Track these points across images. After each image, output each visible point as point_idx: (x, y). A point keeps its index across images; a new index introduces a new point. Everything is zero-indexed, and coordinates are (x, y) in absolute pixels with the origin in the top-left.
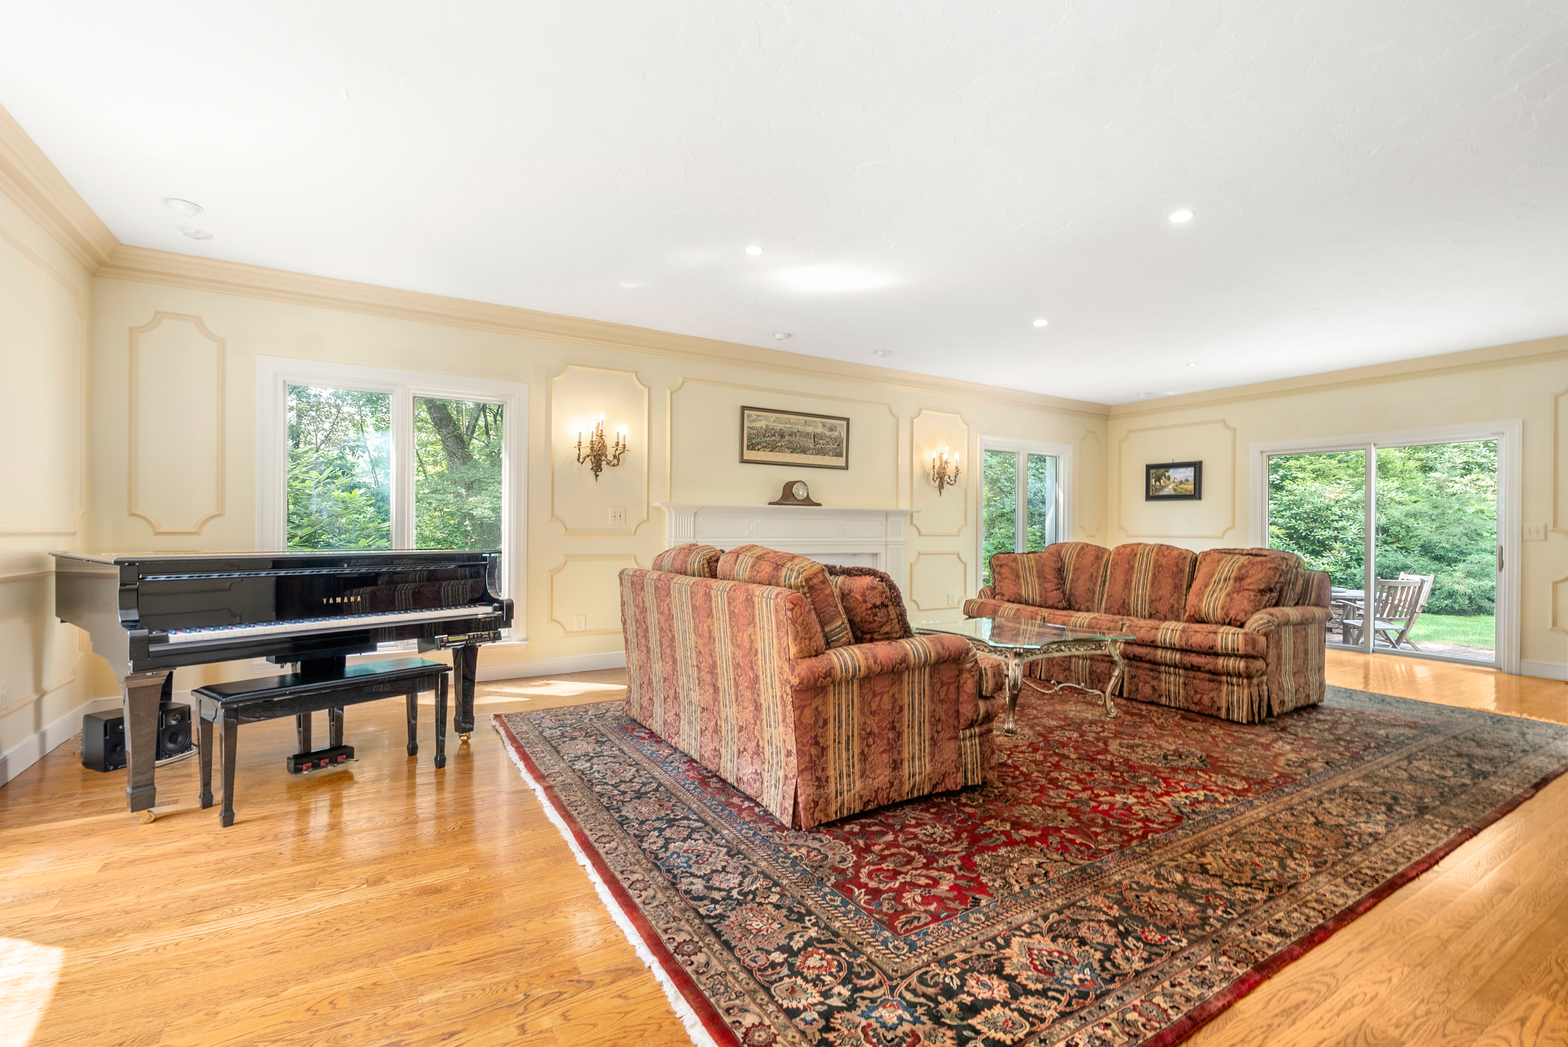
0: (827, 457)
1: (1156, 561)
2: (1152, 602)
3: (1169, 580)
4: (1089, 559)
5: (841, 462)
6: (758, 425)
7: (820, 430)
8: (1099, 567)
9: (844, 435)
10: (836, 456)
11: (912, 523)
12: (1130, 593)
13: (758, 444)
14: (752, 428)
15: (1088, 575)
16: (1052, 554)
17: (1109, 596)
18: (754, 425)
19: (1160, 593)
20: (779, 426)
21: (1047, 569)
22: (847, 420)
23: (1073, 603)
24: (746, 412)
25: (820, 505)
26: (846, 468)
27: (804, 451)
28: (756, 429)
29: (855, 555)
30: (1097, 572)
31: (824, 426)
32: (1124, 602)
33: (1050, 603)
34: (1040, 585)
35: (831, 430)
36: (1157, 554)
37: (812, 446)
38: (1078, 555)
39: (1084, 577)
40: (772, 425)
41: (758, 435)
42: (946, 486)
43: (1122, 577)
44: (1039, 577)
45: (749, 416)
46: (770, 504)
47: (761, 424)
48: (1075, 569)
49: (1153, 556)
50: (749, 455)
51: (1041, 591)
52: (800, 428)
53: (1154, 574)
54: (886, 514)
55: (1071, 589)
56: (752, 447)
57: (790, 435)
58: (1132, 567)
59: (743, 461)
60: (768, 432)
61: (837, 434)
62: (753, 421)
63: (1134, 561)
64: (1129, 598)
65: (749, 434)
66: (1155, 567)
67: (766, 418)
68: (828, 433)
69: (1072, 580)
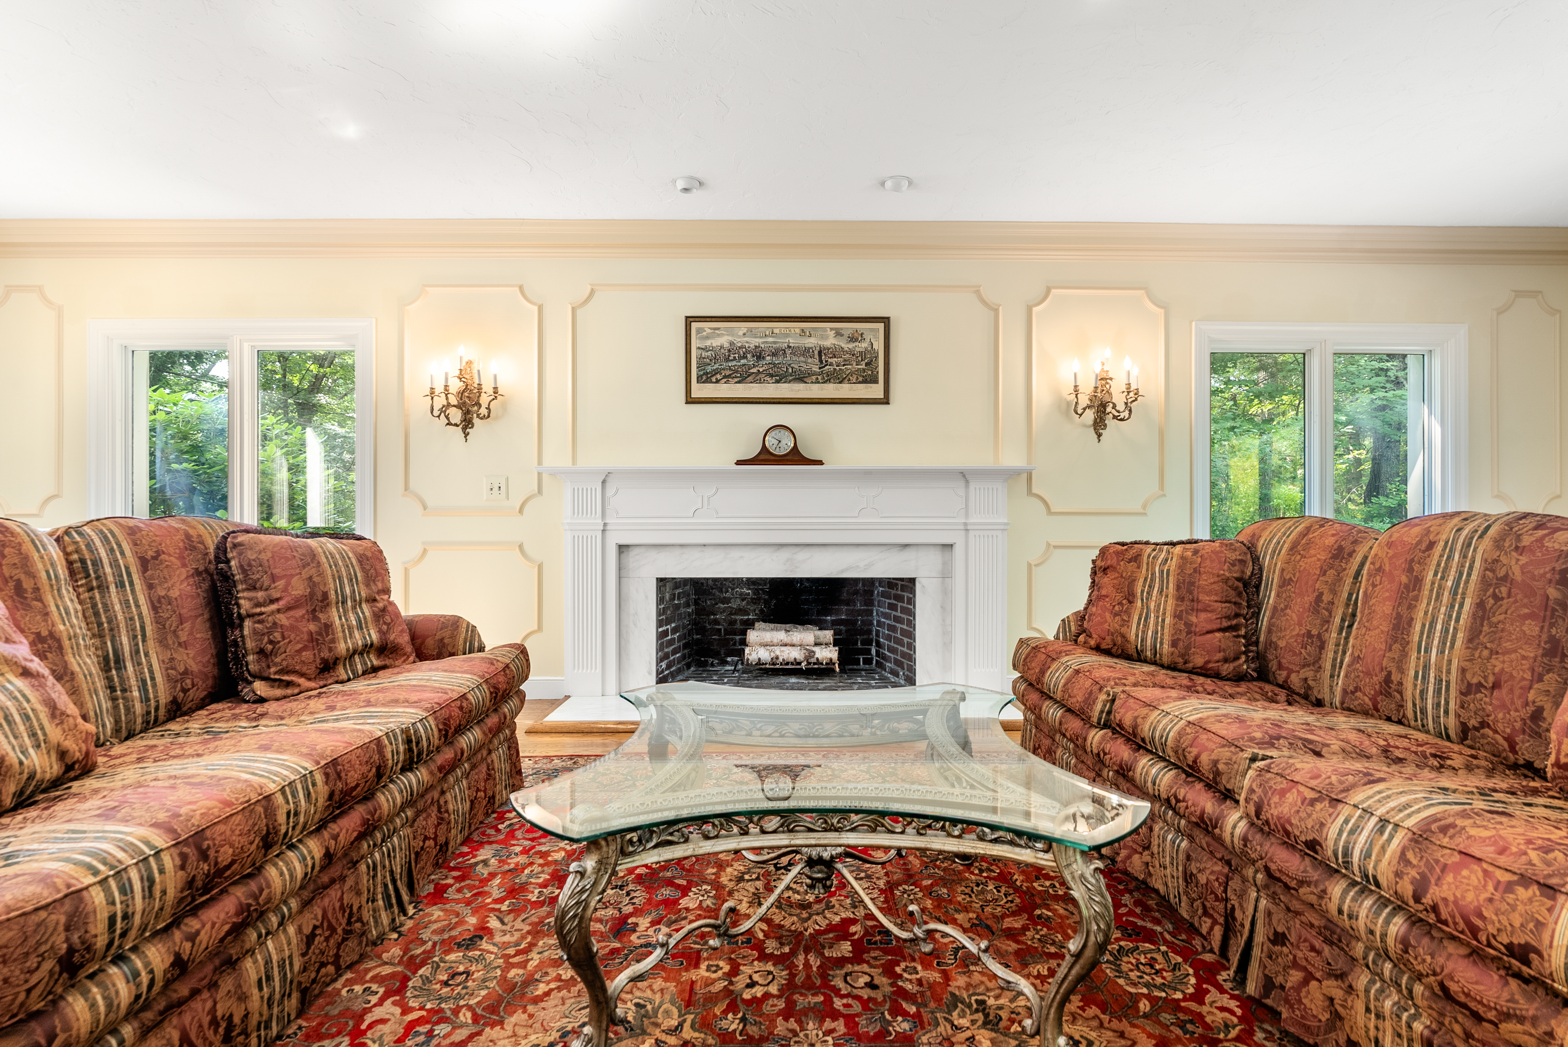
0: (845, 386)
1: (1491, 565)
2: (1468, 690)
3: (1531, 628)
4: (1318, 556)
5: (876, 391)
6: (716, 342)
7: (830, 341)
8: (1339, 579)
9: (879, 346)
10: (865, 381)
11: (1030, 492)
12: (1404, 655)
13: (716, 372)
14: (705, 349)
15: (1309, 598)
16: (1230, 546)
17: (1356, 659)
18: (708, 343)
19: (1497, 663)
20: (754, 342)
21: (1205, 581)
22: (886, 321)
23: (1273, 665)
24: (694, 326)
25: (820, 463)
26: (885, 401)
27: (801, 378)
28: (713, 349)
29: (906, 546)
30: (1334, 592)
31: (838, 334)
32: (1388, 680)
33: (1198, 660)
34: (1178, 616)
35: (852, 339)
36: (1498, 543)
37: (816, 369)
38: (1293, 548)
39: (1302, 602)
40: (739, 341)
41: (715, 359)
42: (1110, 421)
43: (1387, 608)
44: (1180, 599)
45: (699, 331)
46: (739, 463)
47: (722, 341)
48: (1284, 583)
49: (1483, 549)
50: (700, 390)
51: (1176, 631)
52: (793, 342)
53: (1480, 605)
54: (964, 476)
55: (1269, 631)
56: (705, 378)
57: (774, 355)
58: (1417, 582)
59: (690, 400)
60: (733, 352)
61: (864, 345)
62: (707, 338)
63: (1422, 562)
64: (1402, 671)
65: (700, 358)
66: (1485, 583)
67: (730, 331)
68: (847, 346)
69: (1275, 609)
